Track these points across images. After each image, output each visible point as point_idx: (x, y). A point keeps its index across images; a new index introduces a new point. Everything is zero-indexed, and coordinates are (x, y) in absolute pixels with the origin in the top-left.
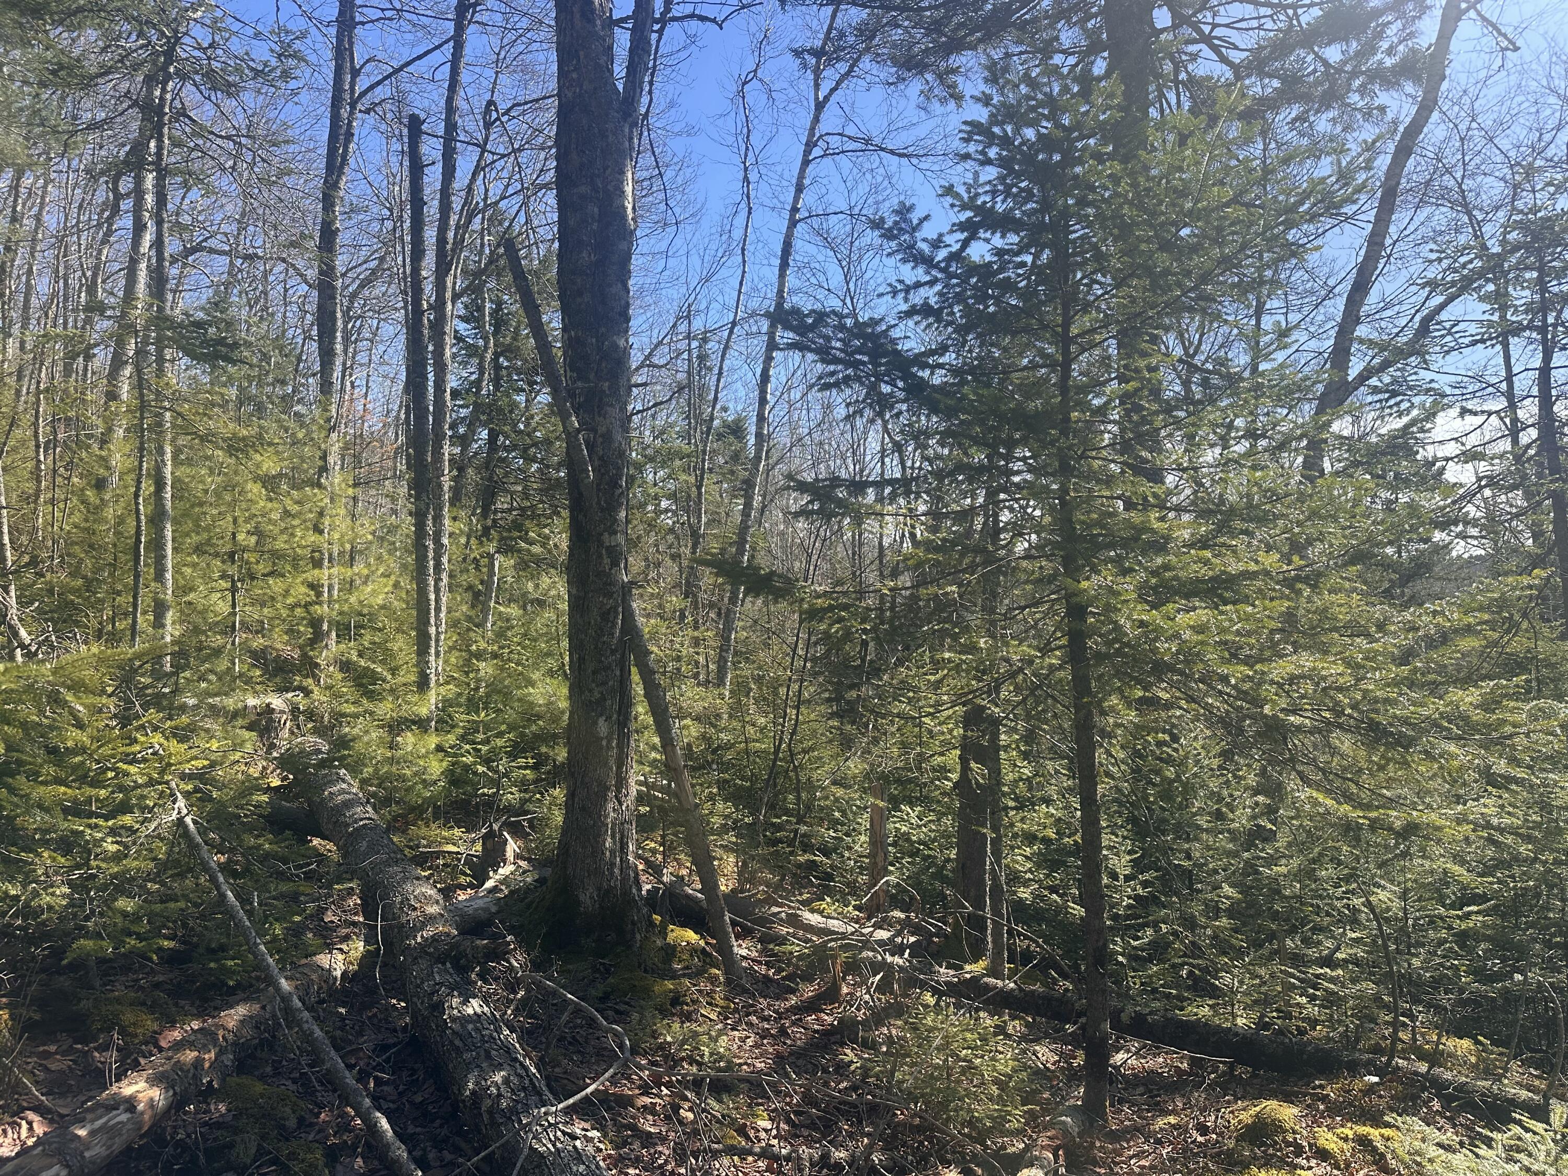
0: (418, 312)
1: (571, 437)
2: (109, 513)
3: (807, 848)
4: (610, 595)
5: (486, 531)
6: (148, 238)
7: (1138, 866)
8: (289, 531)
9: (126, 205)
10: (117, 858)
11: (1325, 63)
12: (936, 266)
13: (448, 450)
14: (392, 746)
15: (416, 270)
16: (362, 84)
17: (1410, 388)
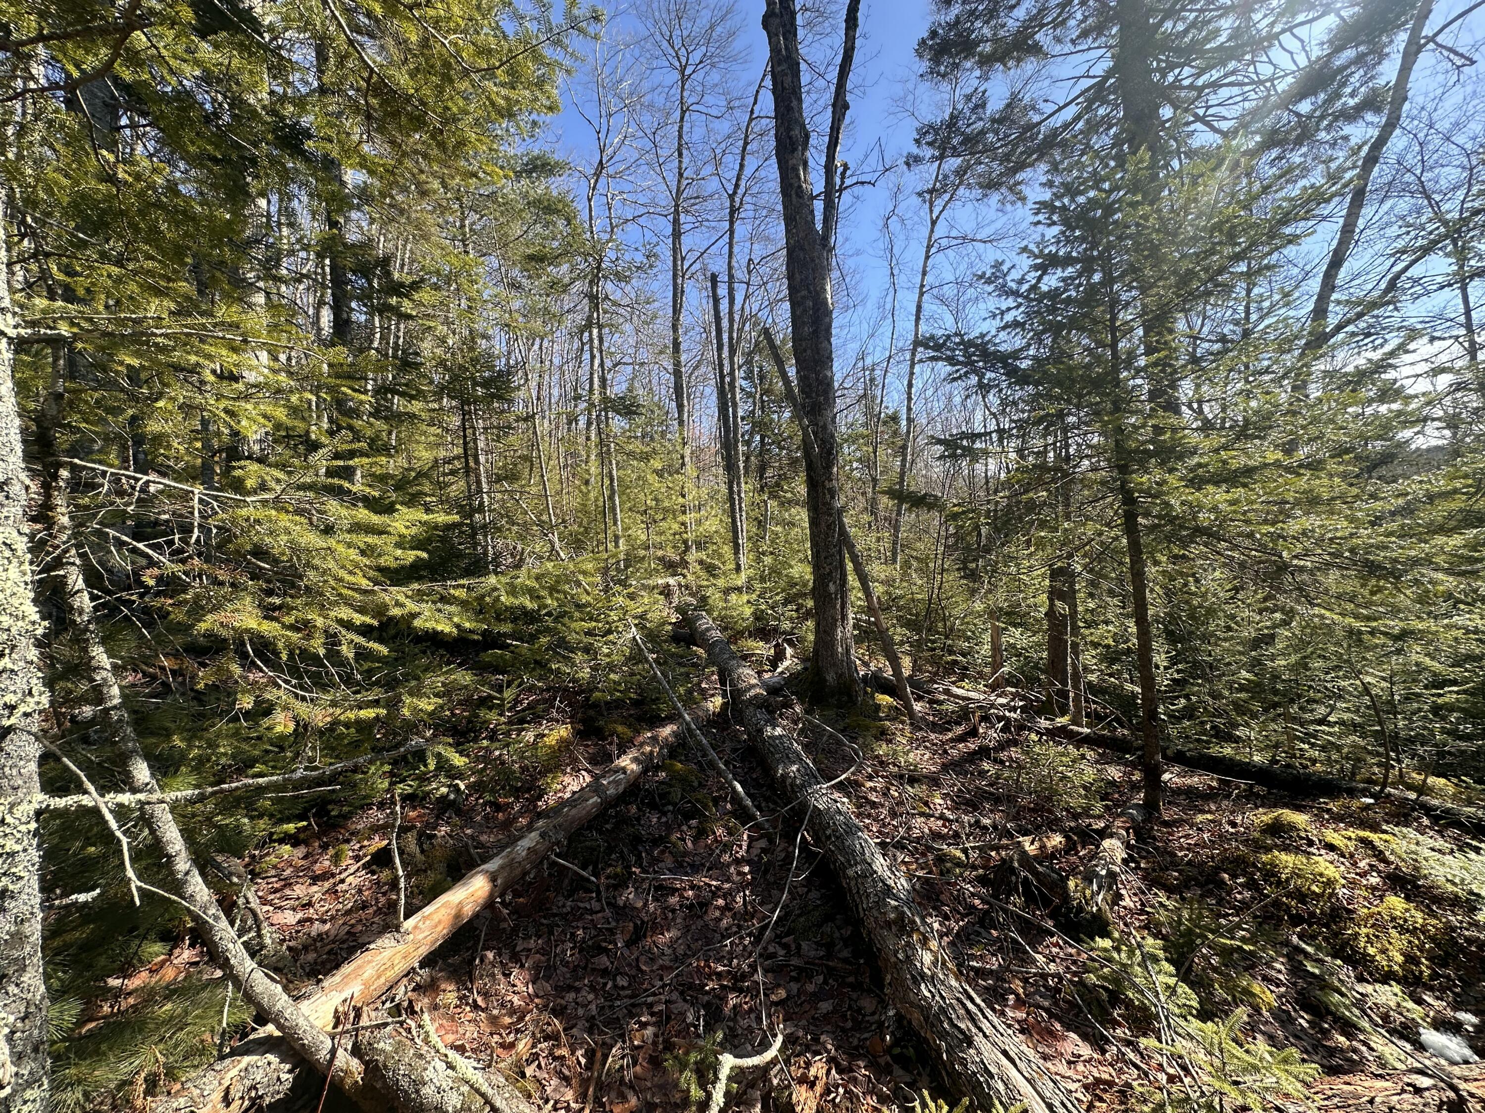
0: (722, 377)
1: (804, 430)
2: (592, 495)
3: (951, 652)
4: (831, 515)
5: (762, 488)
6: (597, 362)
7: (1173, 661)
8: (669, 497)
9: (587, 347)
10: (608, 655)
11: (1298, 115)
12: (1021, 295)
13: (741, 448)
14: (726, 601)
15: (720, 356)
16: (686, 265)
17: (1384, 329)
